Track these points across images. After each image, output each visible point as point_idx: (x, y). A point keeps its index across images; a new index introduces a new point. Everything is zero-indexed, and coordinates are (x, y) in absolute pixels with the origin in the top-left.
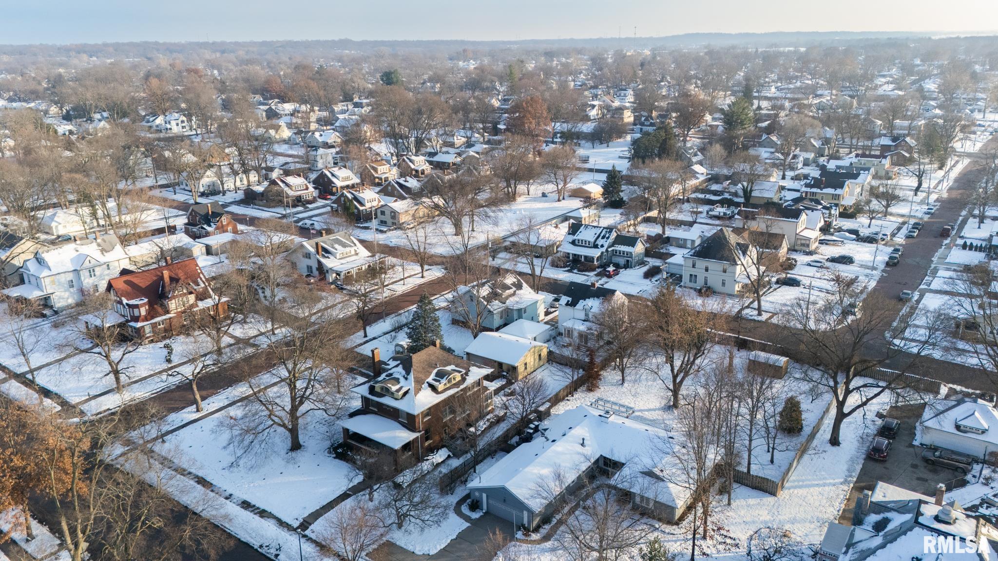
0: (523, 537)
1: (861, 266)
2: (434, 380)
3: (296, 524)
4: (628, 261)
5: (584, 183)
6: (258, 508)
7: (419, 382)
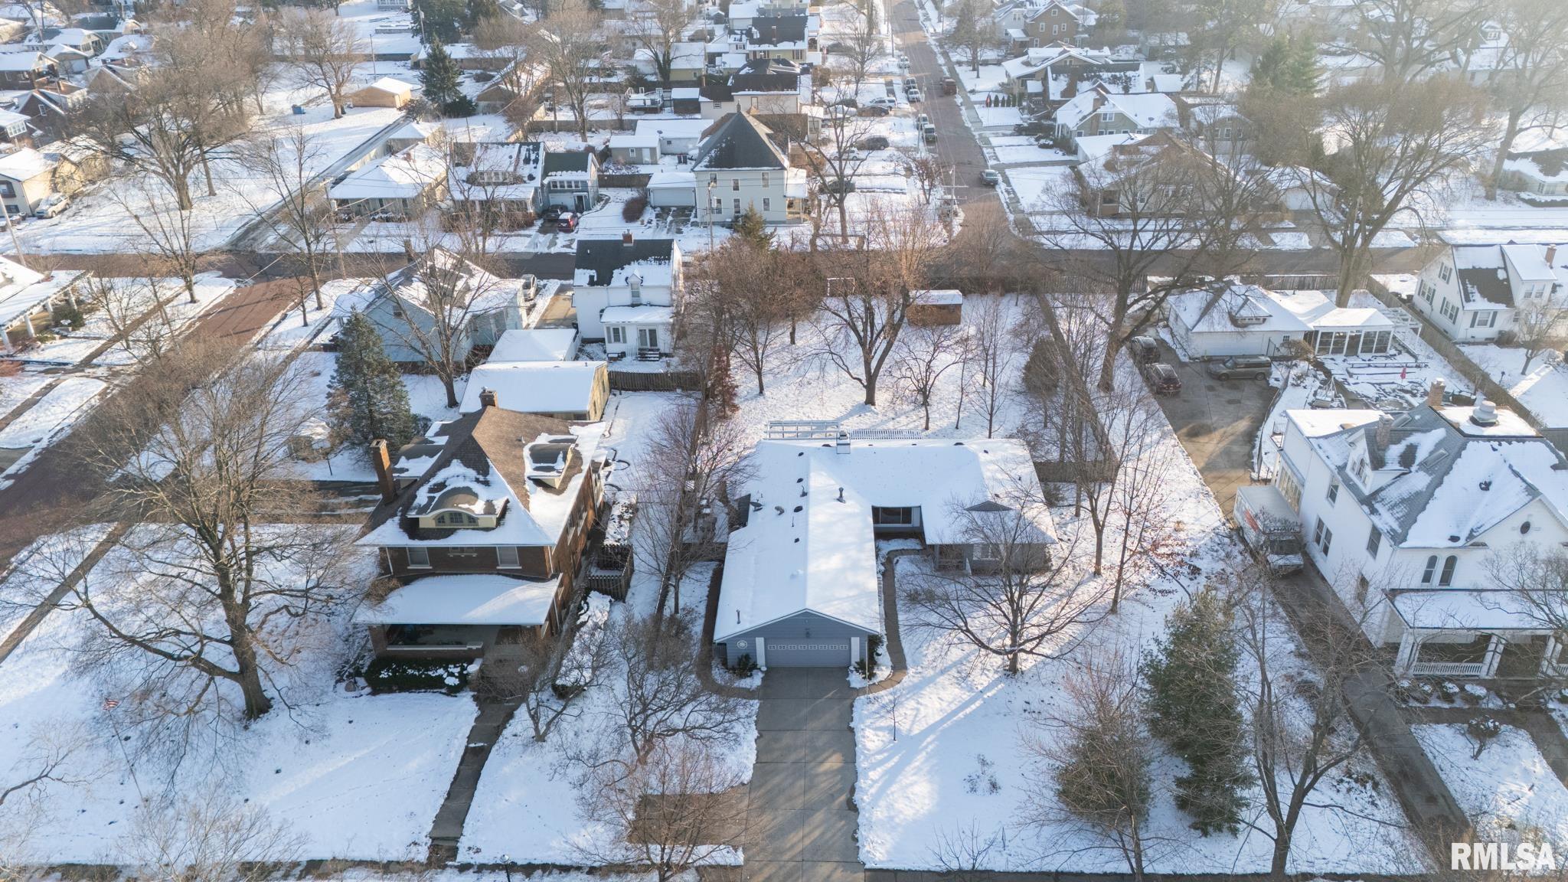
0: (866, 683)
2: (537, 469)
3: (422, 854)
4: (580, 198)
6: (296, 864)
7: (516, 481)
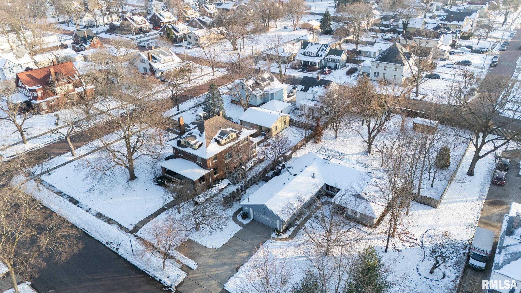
0: (276, 237)
1: (475, 67)
2: (219, 137)
3: (130, 228)
4: (336, 65)
5: (310, 20)
6: (107, 218)
7: (209, 139)
